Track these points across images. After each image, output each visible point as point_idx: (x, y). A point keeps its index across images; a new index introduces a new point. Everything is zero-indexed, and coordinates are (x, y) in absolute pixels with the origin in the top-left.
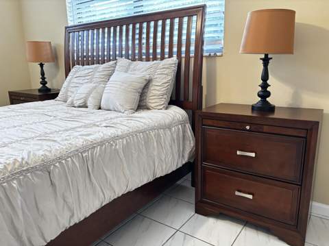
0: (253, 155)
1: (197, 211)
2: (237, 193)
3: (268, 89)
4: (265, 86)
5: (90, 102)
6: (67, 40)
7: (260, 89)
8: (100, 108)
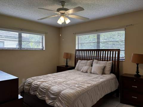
0: (136, 87)
1: (121, 102)
2: (133, 97)
3: (139, 71)
4: (138, 70)
5: (88, 71)
6: (76, 53)
7: (136, 71)
8: (91, 73)
